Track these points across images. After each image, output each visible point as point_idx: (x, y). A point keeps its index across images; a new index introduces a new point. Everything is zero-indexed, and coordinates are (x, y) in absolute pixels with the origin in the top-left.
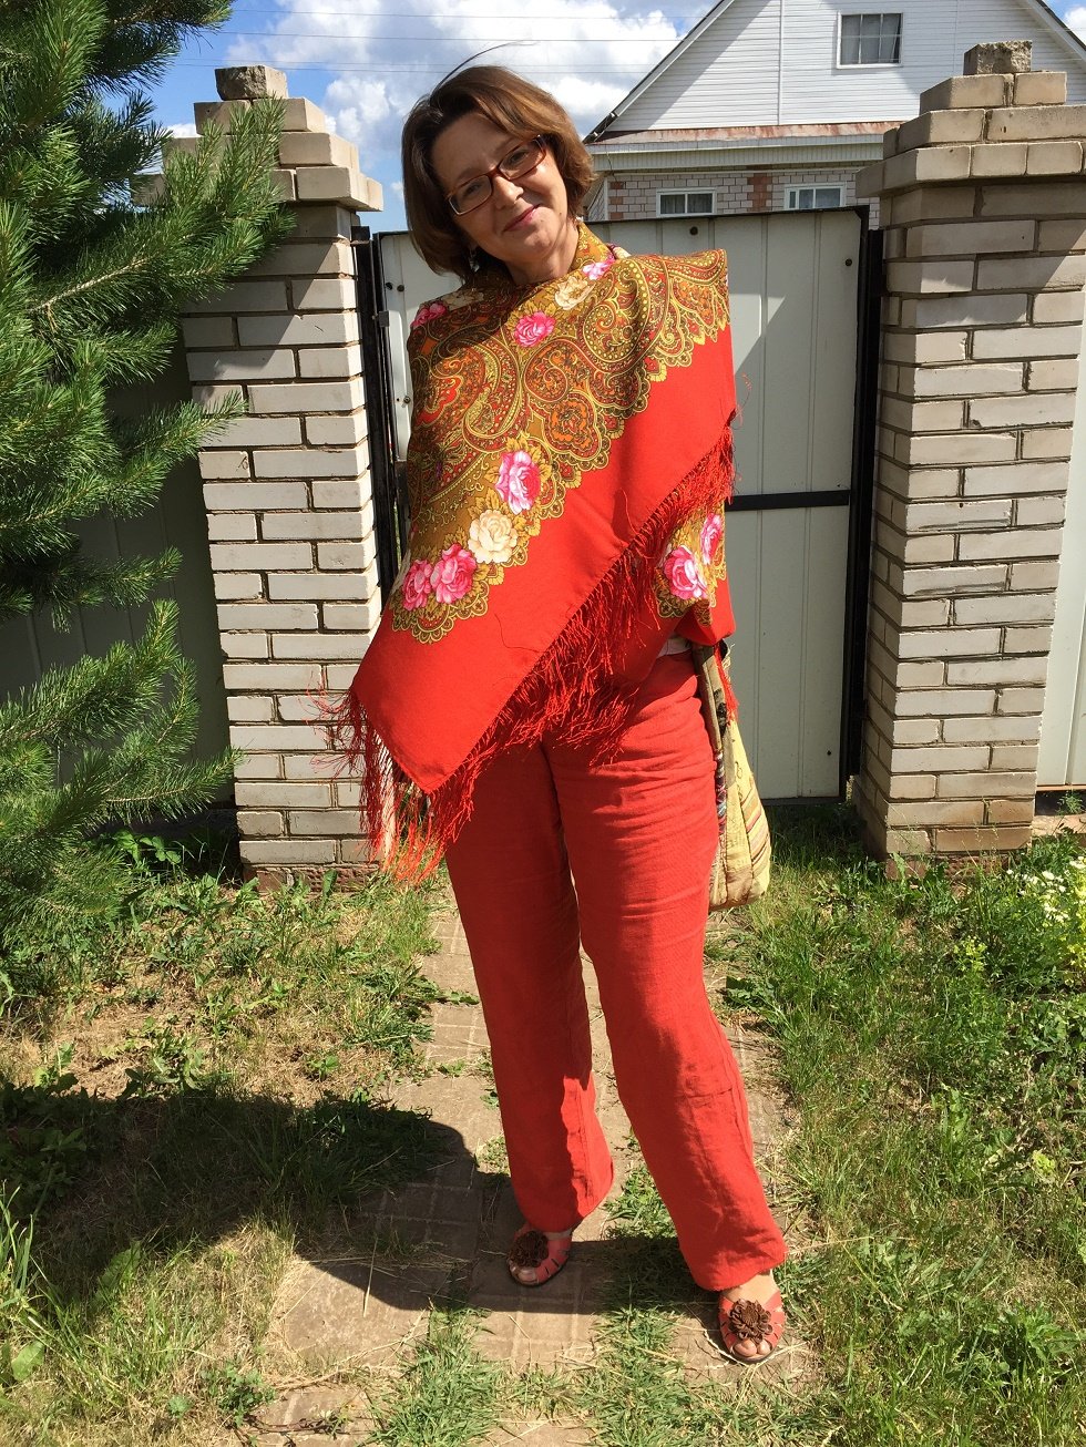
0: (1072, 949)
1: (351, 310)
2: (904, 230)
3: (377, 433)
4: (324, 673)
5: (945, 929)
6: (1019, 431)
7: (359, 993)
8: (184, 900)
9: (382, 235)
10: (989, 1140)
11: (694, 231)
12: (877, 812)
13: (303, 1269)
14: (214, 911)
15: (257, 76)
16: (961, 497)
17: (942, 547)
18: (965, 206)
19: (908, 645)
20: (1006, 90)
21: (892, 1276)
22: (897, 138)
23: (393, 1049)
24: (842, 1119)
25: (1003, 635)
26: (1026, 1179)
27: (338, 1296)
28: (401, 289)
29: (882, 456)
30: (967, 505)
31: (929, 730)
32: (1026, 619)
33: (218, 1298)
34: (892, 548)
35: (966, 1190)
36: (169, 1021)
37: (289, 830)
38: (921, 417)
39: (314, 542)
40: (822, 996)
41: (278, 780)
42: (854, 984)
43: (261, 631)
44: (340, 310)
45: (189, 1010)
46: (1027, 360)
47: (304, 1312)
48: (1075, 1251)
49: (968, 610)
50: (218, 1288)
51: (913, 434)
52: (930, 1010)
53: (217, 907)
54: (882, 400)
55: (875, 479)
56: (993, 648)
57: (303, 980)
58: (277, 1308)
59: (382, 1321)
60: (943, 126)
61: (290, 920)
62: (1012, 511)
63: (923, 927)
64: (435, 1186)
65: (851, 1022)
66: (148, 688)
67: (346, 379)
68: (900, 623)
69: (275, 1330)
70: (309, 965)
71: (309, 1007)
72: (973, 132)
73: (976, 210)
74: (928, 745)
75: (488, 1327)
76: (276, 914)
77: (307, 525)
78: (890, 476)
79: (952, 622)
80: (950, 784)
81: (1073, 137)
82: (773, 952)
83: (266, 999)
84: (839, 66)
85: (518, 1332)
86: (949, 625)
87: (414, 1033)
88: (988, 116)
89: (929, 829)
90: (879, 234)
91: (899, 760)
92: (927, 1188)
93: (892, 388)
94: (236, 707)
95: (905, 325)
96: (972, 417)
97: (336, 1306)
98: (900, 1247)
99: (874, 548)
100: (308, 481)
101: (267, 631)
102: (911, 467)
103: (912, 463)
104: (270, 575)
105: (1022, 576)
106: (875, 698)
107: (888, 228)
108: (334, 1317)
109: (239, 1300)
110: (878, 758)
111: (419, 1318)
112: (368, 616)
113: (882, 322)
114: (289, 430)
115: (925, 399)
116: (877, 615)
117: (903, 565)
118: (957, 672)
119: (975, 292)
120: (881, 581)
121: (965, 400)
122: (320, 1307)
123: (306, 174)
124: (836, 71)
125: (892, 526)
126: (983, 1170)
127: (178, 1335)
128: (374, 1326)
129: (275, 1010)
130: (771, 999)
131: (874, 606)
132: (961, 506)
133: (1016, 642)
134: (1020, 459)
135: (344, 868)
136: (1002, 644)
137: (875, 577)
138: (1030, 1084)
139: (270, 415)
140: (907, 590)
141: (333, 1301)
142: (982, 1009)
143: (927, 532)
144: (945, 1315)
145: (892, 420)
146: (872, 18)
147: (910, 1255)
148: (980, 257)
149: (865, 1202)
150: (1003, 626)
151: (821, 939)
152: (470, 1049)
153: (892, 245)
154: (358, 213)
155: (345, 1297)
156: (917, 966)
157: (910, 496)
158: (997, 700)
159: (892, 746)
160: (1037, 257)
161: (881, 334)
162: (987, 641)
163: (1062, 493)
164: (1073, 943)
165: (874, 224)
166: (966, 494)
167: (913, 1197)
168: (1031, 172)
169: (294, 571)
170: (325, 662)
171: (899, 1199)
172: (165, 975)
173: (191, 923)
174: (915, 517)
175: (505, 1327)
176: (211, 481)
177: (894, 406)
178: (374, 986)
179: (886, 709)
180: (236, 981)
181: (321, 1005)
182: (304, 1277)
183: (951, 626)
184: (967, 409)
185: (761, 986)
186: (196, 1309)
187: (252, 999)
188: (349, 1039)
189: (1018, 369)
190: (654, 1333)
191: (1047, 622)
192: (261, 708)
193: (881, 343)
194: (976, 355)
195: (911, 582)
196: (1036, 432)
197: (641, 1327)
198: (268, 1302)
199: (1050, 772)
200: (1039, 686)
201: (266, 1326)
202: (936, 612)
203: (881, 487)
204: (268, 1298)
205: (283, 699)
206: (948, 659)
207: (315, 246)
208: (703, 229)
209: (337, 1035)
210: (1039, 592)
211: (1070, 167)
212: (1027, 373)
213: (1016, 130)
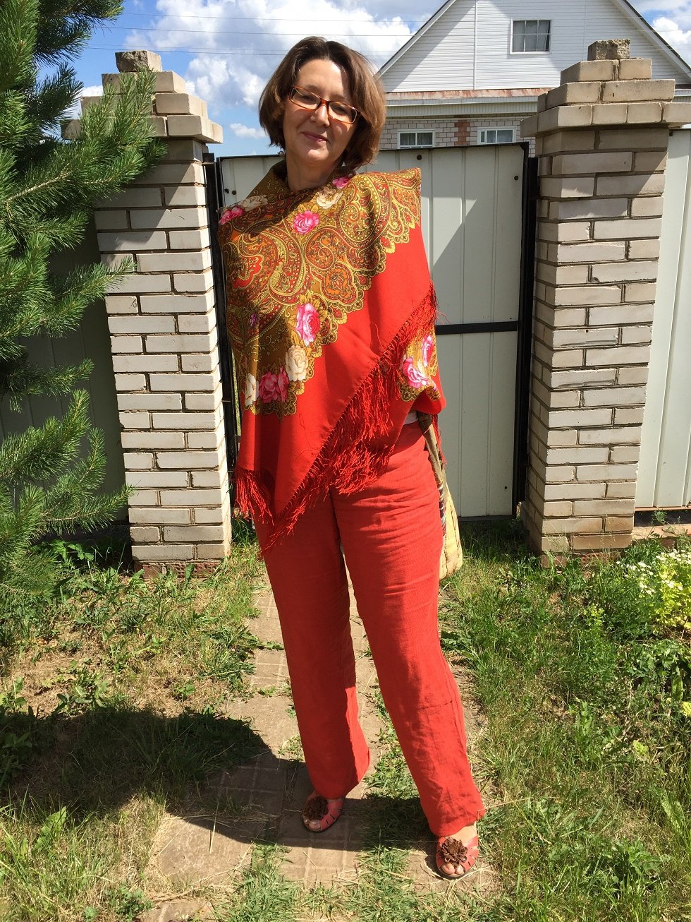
0: (657, 612)
1: (202, 206)
2: (551, 157)
3: (219, 285)
4: (186, 438)
5: (578, 599)
6: (623, 285)
7: (208, 643)
8: (96, 584)
9: (222, 159)
10: (606, 734)
11: (419, 158)
12: (536, 525)
13: (171, 823)
14: (115, 591)
15: (141, 57)
16: (587, 326)
17: (575, 358)
18: (588, 142)
19: (555, 419)
20: (614, 70)
21: (545, 822)
22: (546, 100)
23: (229, 680)
24: (514, 721)
25: (614, 413)
26: (629, 759)
27: (193, 840)
28: (234, 193)
29: (538, 300)
30: (591, 331)
31: (568, 473)
32: (628, 403)
33: (116, 843)
34: (544, 358)
35: (592, 766)
36: (86, 663)
37: (163, 538)
38: (562, 275)
39: (179, 354)
40: (501, 643)
41: (157, 506)
42: (520, 634)
43: (145, 411)
44: (195, 206)
45: (99, 656)
46: (627, 240)
47: (171, 851)
48: (660, 804)
49: (592, 397)
50: (116, 836)
51: (557, 286)
52: (569, 651)
53: (117, 588)
54: (537, 264)
55: (533, 314)
56: (608, 421)
57: (172, 635)
58: (155, 848)
59: (222, 856)
60: (575, 93)
61: (164, 596)
62: (619, 335)
63: (564, 598)
64: (256, 768)
65: (519, 659)
66: (71, 447)
67: (200, 250)
68: (550, 405)
69: (153, 863)
70: (176, 626)
71: (176, 653)
72: (594, 96)
73: (596, 145)
74: (567, 482)
75: (290, 859)
76: (155, 592)
77: (175, 343)
78: (543, 312)
79: (582, 405)
80: (581, 507)
81: (655, 100)
82: (471, 614)
83: (148, 648)
84: (511, 53)
85: (308, 861)
86: (580, 407)
87: (243, 669)
88: (603, 86)
89: (568, 536)
90: (535, 160)
91: (549, 492)
92: (567, 765)
93: (544, 257)
94: (130, 460)
95: (552, 218)
96: (594, 276)
97: (192, 847)
98: (550, 803)
99: (533, 358)
100: (175, 315)
101: (149, 411)
102: (556, 307)
103: (556, 304)
104: (151, 375)
105: (625, 376)
106: (535, 453)
107: (541, 156)
108: (190, 854)
109: (130, 843)
110: (536, 491)
111: (246, 853)
112: (214, 401)
113: (537, 215)
114: (163, 283)
115: (564, 264)
116: (535, 400)
117: (551, 369)
118: (585, 436)
119: (595, 197)
120: (537, 378)
121: (589, 265)
122: (182, 847)
123: (173, 119)
124: (509, 56)
125: (545, 344)
126: (602, 753)
127: (90, 867)
128: (217, 859)
129: (154, 655)
130: (470, 645)
131: (533, 394)
132: (587, 331)
133: (622, 417)
134: (623, 302)
135: (199, 562)
136: (613, 419)
137: (534, 376)
138: (631, 697)
139: (151, 273)
140: (554, 385)
141: (190, 843)
142: (602, 649)
143: (567, 348)
144: (578, 847)
145: (544, 277)
146: (532, 23)
147: (556, 808)
148: (598, 175)
149: (529, 774)
150: (613, 407)
151: (501, 605)
152: (279, 679)
153: (543, 168)
154: (207, 145)
155: (198, 841)
156: (562, 623)
157: (555, 325)
158: (610, 454)
159: (545, 483)
160: (633, 175)
161: (537, 223)
162: (604, 417)
163: (650, 323)
164: (658, 607)
165: (532, 154)
166: (590, 324)
167: (558, 771)
168: (630, 122)
169: (167, 372)
170: (186, 431)
171: (549, 773)
172: (83, 633)
173: (101, 599)
174: (559, 339)
175: (301, 859)
176: (113, 315)
177: (545, 269)
178: (217, 639)
179: (541, 460)
180: (130, 636)
181: (183, 651)
182: (172, 828)
183: (581, 407)
184: (590, 270)
185: (463, 636)
186: (102, 850)
187: (140, 648)
188: (201, 673)
189: (622, 245)
190: (395, 861)
191: (641, 405)
192: (145, 460)
193: (536, 229)
194: (596, 237)
195: (556, 380)
196: (633, 285)
197: (387, 857)
198: (149, 844)
199: (643, 500)
200: (636, 445)
201: (147, 860)
202: (572, 398)
203: (538, 320)
204: (148, 842)
205: (160, 455)
206: (579, 428)
207: (180, 165)
208: (425, 156)
209: (194, 670)
210: (636, 385)
211: (655, 119)
212: (628, 248)
213: (620, 95)
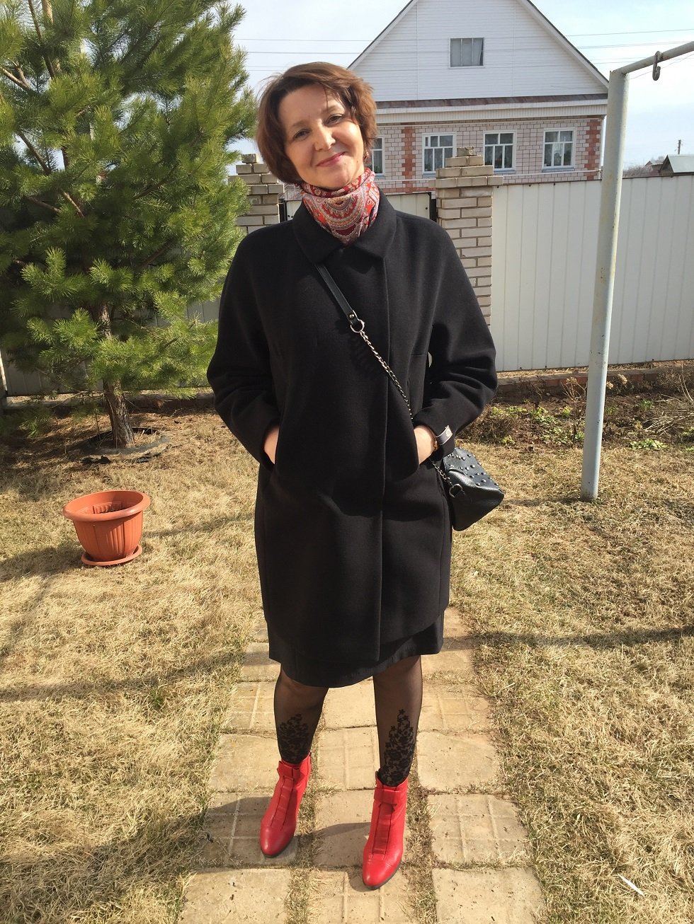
2: (441, 200)
6: (476, 258)
9: (287, 201)
18: (456, 194)
20: (467, 161)
46: (477, 238)
73: (460, 195)
81: (485, 175)
88: (462, 169)
90: (435, 200)
96: (463, 254)
107: (437, 199)
119: (461, 218)
121: (461, 249)
124: (448, 71)
134: (477, 266)
146: (467, 41)
148: (461, 208)
153: (438, 205)
160: (478, 208)
163: (490, 276)
165: (433, 197)
168: (474, 185)
189: (475, 240)
194: (463, 236)
196: (481, 258)
211: (484, 184)
212: (477, 242)
213: (469, 173)
